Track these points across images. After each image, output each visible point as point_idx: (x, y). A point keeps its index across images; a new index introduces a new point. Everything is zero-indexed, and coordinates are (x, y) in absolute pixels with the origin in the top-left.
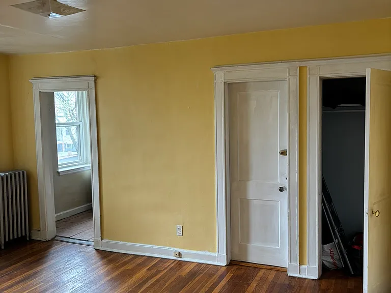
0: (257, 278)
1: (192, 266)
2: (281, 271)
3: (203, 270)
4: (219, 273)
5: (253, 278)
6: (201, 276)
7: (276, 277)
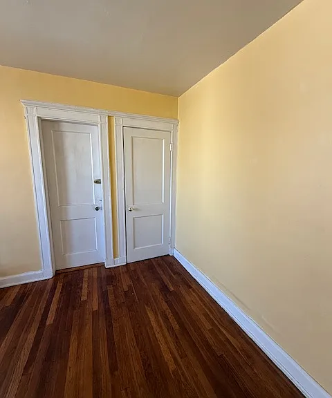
0: (85, 279)
1: (17, 290)
2: (100, 266)
3: (31, 290)
4: (49, 287)
5: (81, 280)
6: (30, 298)
7: (99, 272)
